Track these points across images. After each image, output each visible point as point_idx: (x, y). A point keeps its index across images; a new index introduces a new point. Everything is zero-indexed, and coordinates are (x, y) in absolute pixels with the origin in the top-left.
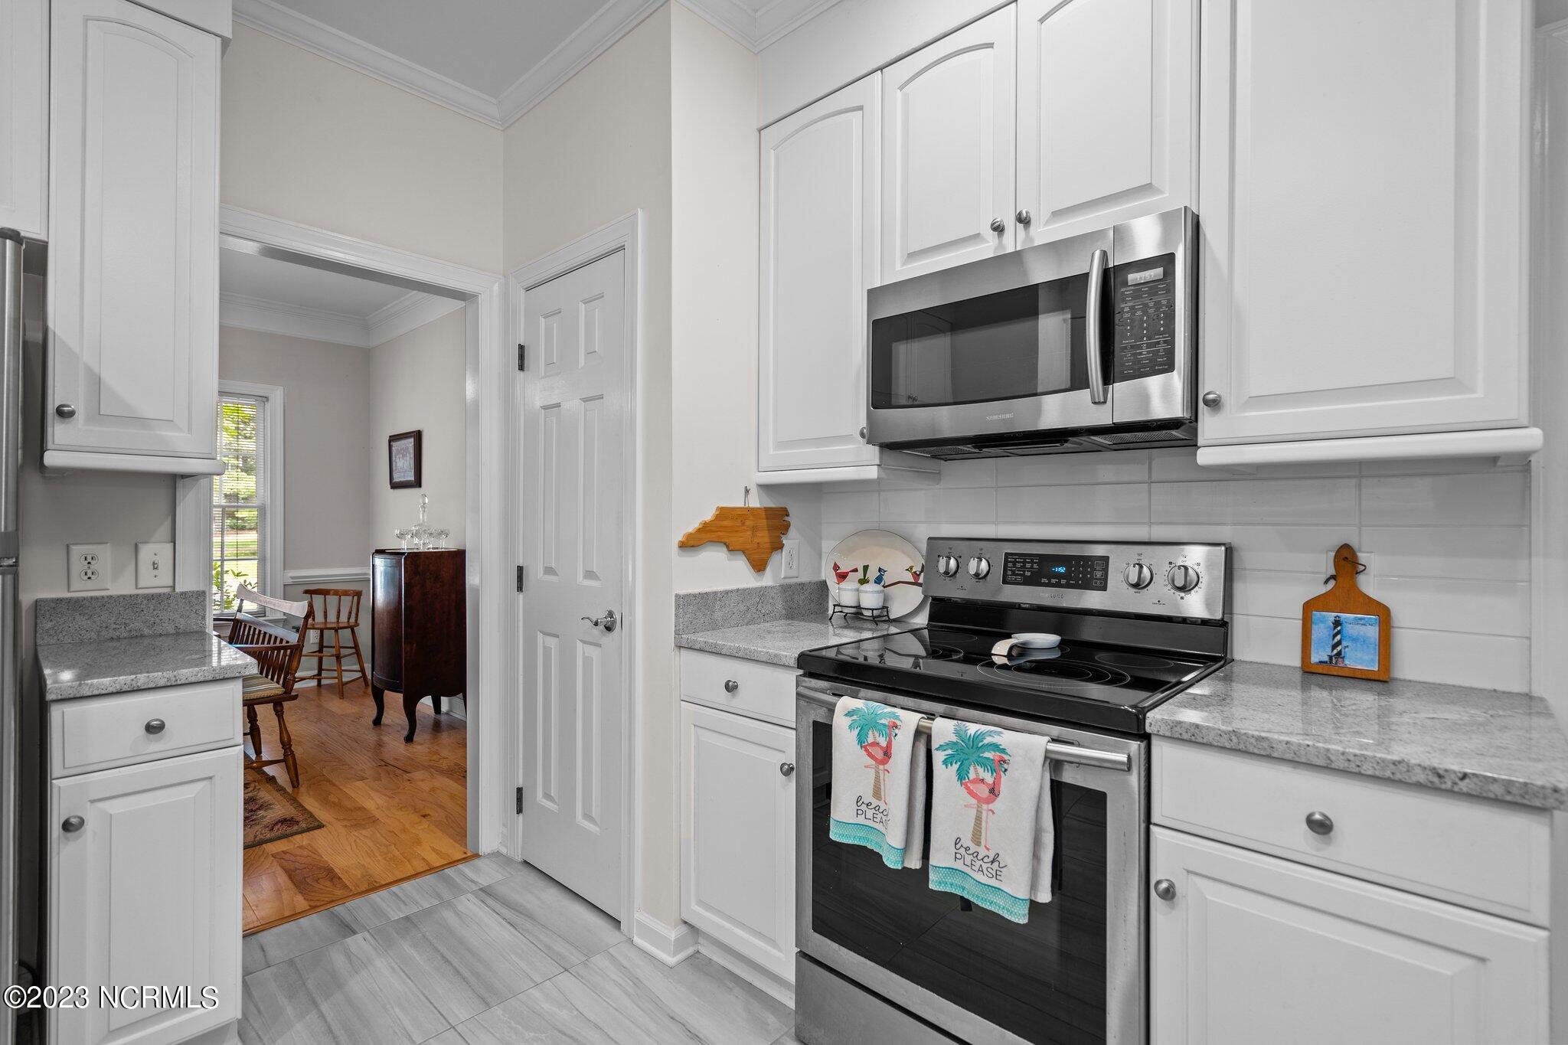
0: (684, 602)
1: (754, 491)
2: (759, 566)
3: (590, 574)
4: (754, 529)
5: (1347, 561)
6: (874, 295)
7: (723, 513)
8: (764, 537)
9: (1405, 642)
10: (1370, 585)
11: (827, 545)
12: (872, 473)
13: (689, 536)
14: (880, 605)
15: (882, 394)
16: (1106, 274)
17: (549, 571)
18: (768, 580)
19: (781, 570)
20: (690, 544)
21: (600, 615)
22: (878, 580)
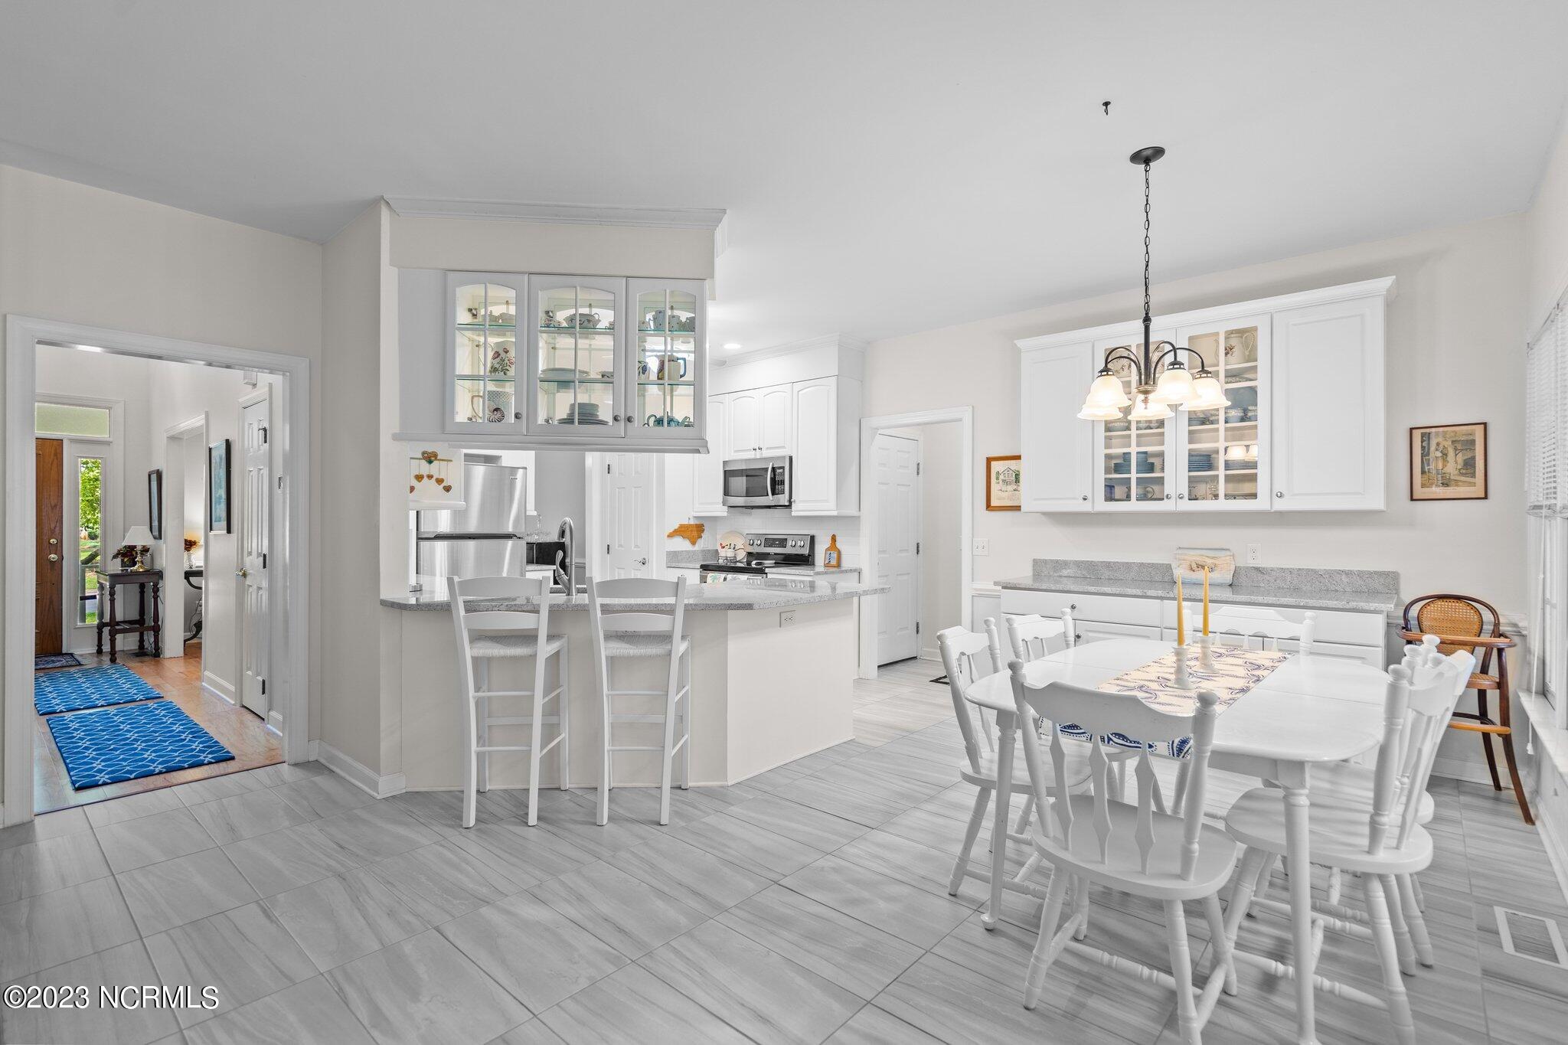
0: (669, 553)
1: (692, 519)
2: (693, 543)
3: (636, 546)
4: (692, 531)
5: (834, 538)
6: (725, 463)
7: (681, 526)
8: (695, 534)
9: (844, 557)
10: (838, 545)
11: (718, 537)
12: (725, 514)
13: (671, 533)
14: (733, 555)
15: (726, 493)
16: (774, 469)
17: (620, 546)
18: (697, 548)
19: (701, 545)
20: (670, 536)
21: (640, 559)
22: (734, 548)
